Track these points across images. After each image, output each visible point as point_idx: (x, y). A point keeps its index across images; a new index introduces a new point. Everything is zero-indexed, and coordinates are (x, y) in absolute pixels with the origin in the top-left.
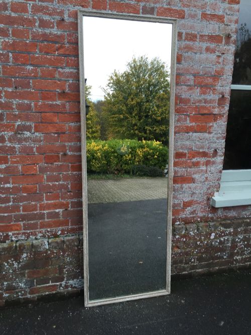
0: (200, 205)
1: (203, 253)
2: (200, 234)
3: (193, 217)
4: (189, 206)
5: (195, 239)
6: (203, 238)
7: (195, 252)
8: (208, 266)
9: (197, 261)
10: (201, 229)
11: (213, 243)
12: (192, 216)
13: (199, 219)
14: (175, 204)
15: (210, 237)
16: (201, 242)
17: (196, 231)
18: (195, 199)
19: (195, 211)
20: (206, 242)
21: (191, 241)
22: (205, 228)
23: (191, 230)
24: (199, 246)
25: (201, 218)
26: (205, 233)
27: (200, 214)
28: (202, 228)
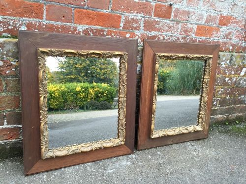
0: (237, 26)
1: (227, 94)
2: (231, 68)
3: (226, 43)
4: (225, 25)
5: (225, 73)
6: (233, 73)
7: (220, 92)
8: (228, 111)
9: (219, 104)
10: (234, 60)
11: (241, 82)
12: (225, 40)
13: (231, 48)
14: (210, 16)
15: (240, 73)
16: (230, 79)
17: (228, 62)
18: (235, 15)
19: (230, 33)
20: (235, 80)
21: (220, 76)
22: (238, 60)
23: (224, 59)
24: (227, 84)
25: (234, 46)
26: (236, 66)
27: (234, 40)
28: (236, 58)
